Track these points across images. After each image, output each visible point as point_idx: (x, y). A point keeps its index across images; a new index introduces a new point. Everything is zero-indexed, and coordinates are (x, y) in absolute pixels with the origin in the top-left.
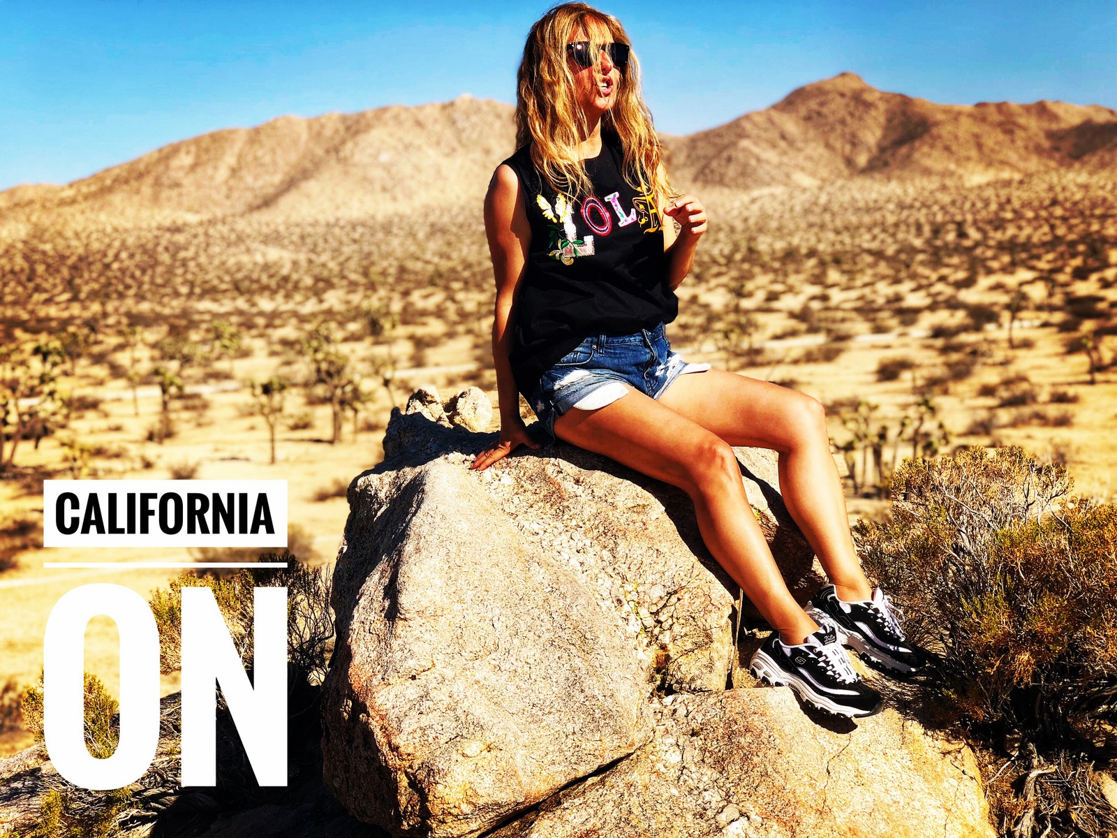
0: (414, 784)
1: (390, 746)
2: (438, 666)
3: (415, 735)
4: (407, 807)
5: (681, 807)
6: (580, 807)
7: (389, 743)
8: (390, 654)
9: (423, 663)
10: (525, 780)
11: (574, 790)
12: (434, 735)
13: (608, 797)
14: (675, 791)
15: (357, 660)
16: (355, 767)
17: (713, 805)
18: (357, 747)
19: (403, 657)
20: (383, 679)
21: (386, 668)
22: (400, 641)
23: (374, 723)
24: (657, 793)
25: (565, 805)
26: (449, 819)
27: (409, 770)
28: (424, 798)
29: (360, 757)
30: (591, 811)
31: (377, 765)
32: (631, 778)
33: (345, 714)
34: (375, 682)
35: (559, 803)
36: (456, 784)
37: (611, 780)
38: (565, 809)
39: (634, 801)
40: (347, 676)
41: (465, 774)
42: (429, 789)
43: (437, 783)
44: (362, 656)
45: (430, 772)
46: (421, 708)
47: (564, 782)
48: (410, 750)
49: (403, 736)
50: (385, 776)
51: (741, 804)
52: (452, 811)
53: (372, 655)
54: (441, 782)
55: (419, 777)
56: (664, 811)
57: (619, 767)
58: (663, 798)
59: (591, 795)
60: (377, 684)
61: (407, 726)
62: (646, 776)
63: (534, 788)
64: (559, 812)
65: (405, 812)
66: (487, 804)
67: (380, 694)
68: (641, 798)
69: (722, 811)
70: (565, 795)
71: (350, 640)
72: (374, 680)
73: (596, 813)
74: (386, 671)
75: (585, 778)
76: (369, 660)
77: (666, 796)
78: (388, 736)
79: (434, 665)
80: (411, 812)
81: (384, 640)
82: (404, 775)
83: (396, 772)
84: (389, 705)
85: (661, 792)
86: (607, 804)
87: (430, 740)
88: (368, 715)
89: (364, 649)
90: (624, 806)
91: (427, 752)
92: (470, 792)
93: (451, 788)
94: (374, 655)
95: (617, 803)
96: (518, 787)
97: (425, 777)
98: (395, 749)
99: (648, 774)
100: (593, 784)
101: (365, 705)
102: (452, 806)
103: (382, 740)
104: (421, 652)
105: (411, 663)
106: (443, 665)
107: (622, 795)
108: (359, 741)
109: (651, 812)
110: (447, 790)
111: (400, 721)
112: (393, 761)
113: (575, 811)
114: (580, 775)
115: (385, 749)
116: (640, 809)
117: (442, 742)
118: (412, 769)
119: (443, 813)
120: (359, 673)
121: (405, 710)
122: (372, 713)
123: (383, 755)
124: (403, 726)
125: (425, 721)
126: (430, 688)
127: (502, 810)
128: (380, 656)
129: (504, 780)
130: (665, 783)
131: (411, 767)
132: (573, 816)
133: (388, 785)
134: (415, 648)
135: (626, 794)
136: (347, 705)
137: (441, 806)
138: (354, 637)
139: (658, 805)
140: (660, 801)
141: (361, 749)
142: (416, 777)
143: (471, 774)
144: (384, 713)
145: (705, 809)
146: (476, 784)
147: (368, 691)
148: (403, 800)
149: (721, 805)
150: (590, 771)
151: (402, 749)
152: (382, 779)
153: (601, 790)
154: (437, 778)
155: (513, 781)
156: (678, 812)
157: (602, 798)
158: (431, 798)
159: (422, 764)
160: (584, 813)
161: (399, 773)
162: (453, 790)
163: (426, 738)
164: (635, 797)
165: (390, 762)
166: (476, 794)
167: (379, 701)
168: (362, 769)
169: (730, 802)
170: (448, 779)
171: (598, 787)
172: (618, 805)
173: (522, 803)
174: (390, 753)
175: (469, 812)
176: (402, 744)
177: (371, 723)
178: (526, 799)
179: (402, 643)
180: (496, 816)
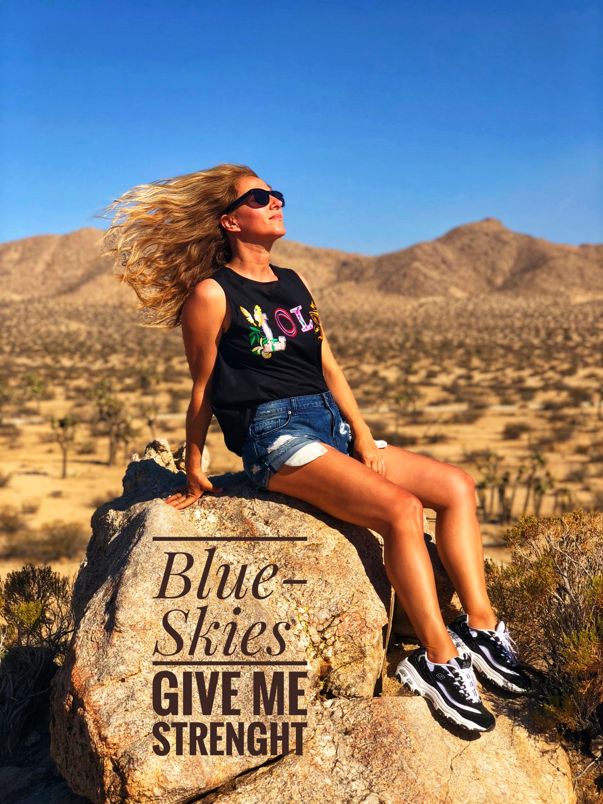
0: (117, 768)
1: (100, 736)
2: (144, 672)
3: (121, 729)
4: (110, 787)
5: (333, 794)
6: (251, 792)
7: (100, 734)
8: (106, 660)
9: (131, 669)
10: (207, 770)
11: (247, 777)
12: (136, 730)
13: (274, 785)
14: (328, 781)
15: (79, 663)
16: (73, 750)
17: (359, 793)
18: (74, 735)
19: (116, 663)
20: (99, 680)
21: (103, 671)
22: (115, 650)
23: (88, 716)
24: (313, 782)
25: (239, 790)
26: (144, 799)
27: (113, 757)
28: (124, 781)
29: (77, 743)
30: (260, 796)
31: (89, 750)
32: (293, 770)
33: (67, 707)
34: (92, 682)
35: (235, 788)
36: (150, 771)
37: (277, 771)
38: (239, 793)
39: (295, 788)
40: (70, 676)
41: (158, 763)
42: (128, 774)
43: (135, 770)
44: (83, 660)
45: (131, 760)
46: (127, 706)
47: (239, 771)
48: (116, 741)
49: (111, 729)
50: (95, 759)
51: (381, 794)
52: (146, 793)
53: (92, 659)
54: (139, 769)
55: (122, 764)
56: (319, 798)
57: (285, 760)
58: (319, 787)
59: (260, 783)
60: (93, 684)
61: (115, 720)
62: (307, 768)
63: (214, 776)
64: (233, 796)
65: (109, 791)
66: (175, 789)
67: (96, 692)
68: (301, 787)
69: (365, 799)
70: (240, 782)
71: (75, 646)
72: (92, 680)
73: (264, 798)
74: (101, 674)
75: (256, 768)
76: (89, 663)
77: (321, 784)
78: (99, 728)
79: (140, 671)
80: (113, 792)
81: (102, 647)
82: (109, 761)
83: (103, 758)
84: (102, 702)
85: (318, 781)
86: (273, 791)
87: (133, 732)
88: (85, 710)
89: (86, 653)
90: (286, 792)
91: (129, 743)
92: (161, 779)
93: (146, 774)
94: (93, 659)
95: (281, 790)
96: (201, 776)
97: (126, 764)
98: (103, 739)
99: (308, 767)
100: (263, 773)
101: (83, 701)
102: (146, 789)
103: (94, 731)
104: (130, 659)
105: (122, 668)
106: (147, 671)
107: (286, 783)
108: (76, 730)
109: (308, 798)
110: (143, 776)
111: (109, 716)
112: (101, 748)
113: (246, 795)
114: (253, 766)
115: (96, 739)
116: (299, 796)
117: (142, 735)
118: (116, 756)
119: (139, 794)
120: (80, 674)
121: (114, 707)
122: (88, 708)
123: (94, 742)
124: (111, 720)
125: (129, 717)
126: (136, 689)
127: (187, 794)
128: (97, 661)
129: (190, 769)
130: (321, 774)
131: (115, 754)
132: (245, 799)
133: (97, 768)
134: (126, 656)
135: (289, 783)
136: (69, 699)
137: (138, 789)
138: (79, 643)
139: (314, 793)
140: (316, 789)
141: (78, 736)
142: (119, 763)
143: (163, 764)
144: (97, 709)
145: (352, 797)
146: (167, 772)
147: (86, 689)
148: (108, 781)
149: (364, 794)
150: (261, 763)
151: (109, 740)
152: (92, 762)
153: (269, 779)
154: (135, 766)
155: (198, 771)
156: (330, 798)
157: (270, 785)
158: (129, 782)
159: (125, 752)
160: (254, 797)
161: (106, 759)
162: (148, 776)
163: (129, 731)
164: (296, 785)
165: (99, 750)
166: (166, 780)
167: (94, 699)
168: (78, 752)
169: (372, 791)
170: (144, 766)
171: (267, 776)
172: (281, 791)
173: (204, 789)
174: (99, 742)
175: (160, 795)
176: (109, 735)
177: (86, 716)
178: (207, 785)
179: (116, 651)
180: (182, 798)
